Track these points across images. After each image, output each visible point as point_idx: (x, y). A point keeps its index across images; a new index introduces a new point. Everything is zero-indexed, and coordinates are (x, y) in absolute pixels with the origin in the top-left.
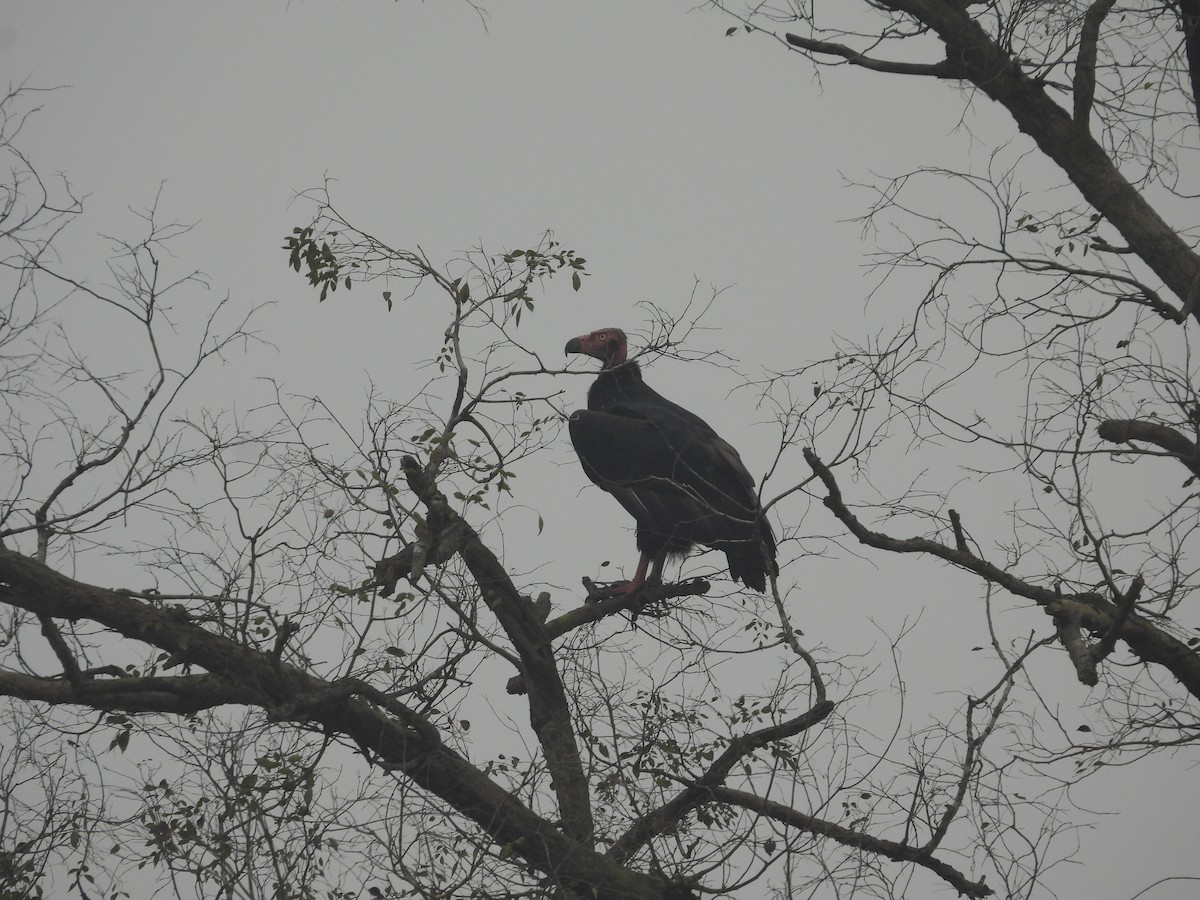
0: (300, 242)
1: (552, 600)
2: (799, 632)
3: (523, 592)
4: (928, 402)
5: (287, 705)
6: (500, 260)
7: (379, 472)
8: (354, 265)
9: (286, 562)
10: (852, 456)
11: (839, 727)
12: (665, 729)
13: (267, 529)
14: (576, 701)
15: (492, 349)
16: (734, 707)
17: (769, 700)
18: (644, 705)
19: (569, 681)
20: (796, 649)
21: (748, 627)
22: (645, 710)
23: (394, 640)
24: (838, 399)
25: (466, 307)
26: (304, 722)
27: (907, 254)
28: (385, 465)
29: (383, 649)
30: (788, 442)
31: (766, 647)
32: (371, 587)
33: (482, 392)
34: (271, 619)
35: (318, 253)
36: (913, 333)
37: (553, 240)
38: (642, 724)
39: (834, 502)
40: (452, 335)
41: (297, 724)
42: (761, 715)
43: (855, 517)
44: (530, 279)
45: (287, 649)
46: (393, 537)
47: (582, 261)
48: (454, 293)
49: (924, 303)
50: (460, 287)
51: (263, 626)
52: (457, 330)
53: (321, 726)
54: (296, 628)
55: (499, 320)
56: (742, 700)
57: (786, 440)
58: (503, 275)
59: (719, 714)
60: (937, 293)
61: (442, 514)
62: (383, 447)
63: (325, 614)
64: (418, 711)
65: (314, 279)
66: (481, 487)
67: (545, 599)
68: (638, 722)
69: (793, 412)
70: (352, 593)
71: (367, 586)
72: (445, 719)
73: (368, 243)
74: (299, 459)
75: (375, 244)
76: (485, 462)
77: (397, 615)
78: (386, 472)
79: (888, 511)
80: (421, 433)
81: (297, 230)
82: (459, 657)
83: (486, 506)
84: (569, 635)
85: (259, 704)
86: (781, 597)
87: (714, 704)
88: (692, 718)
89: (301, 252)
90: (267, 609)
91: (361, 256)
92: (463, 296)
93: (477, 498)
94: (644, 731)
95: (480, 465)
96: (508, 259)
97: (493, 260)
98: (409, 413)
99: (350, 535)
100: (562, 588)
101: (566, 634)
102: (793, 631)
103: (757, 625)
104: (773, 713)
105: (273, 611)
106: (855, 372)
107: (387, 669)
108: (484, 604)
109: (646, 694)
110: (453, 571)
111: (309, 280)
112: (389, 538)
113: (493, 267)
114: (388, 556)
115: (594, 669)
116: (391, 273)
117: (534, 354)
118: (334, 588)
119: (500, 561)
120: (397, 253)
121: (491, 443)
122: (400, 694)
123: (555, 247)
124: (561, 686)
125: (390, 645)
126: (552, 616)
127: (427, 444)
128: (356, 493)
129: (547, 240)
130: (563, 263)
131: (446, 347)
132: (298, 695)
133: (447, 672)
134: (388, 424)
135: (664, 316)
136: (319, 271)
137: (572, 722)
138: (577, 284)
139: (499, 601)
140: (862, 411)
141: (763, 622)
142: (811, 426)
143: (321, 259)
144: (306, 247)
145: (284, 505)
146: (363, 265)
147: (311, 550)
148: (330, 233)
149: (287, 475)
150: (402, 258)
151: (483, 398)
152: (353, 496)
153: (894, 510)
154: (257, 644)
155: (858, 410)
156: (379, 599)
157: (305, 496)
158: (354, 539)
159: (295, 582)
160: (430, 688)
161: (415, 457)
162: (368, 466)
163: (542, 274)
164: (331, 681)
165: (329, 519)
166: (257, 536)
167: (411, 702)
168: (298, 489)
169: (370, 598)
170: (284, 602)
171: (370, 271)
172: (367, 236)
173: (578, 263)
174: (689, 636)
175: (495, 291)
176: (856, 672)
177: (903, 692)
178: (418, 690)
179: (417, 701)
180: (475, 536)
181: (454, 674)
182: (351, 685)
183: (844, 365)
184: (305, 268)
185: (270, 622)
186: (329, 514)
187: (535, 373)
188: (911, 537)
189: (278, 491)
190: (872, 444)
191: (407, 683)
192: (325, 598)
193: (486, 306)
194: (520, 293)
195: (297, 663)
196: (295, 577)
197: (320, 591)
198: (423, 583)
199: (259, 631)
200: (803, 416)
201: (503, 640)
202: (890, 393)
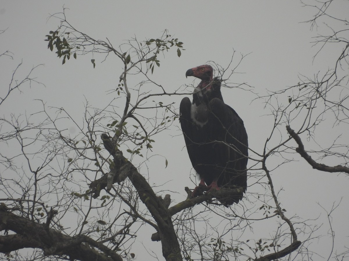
0: (52, 37)
1: (171, 198)
2: (284, 210)
3: (158, 195)
4: (342, 104)
5: (52, 248)
6: (144, 44)
7: (91, 141)
8: (77, 48)
9: (51, 183)
10: (307, 129)
11: (305, 252)
12: (224, 255)
13: (42, 168)
14: (183, 244)
15: (141, 84)
16: (257, 245)
17: (272, 241)
18: (214, 245)
19: (180, 235)
20: (283, 218)
21: (261, 208)
22: (215, 247)
23: (101, 217)
24: (300, 104)
25: (129, 65)
26: (61, 255)
27: (331, 37)
28: (94, 139)
29: (96, 221)
30: (277, 124)
31: (269, 217)
32: (89, 193)
33: (137, 104)
34: (45, 209)
35: (61, 42)
36: (335, 73)
37: (168, 34)
38: (213, 253)
39: (301, 150)
40: (123, 78)
41: (57, 256)
42: (269, 248)
43: (310, 157)
44: (158, 52)
45: (52, 222)
46: (99, 171)
47: (181, 43)
48: (124, 59)
49: (340, 59)
50: (126, 56)
51: (41, 212)
52: (125, 76)
53: (68, 257)
54: (56, 212)
55: (144, 71)
56: (260, 241)
57: (276, 123)
58: (145, 50)
59: (250, 248)
60: (345, 54)
61: (120, 160)
62: (93, 130)
63: (69, 206)
64: (112, 249)
65: (60, 54)
66: (139, 147)
67: (168, 197)
68: (212, 252)
69: (279, 110)
70: (80, 196)
71: (88, 193)
72: (124, 253)
73: (84, 37)
74: (55, 136)
75: (87, 38)
76: (140, 135)
77: (102, 206)
78: (94, 141)
79: (323, 154)
80: (111, 123)
81: (51, 32)
82: (130, 224)
83: (141, 155)
84: (179, 214)
85: (40, 247)
86: (276, 194)
87: (248, 243)
88: (236, 250)
89: (53, 42)
90: (43, 204)
91: (81, 43)
92: (127, 60)
93: (137, 152)
94: (214, 256)
95: (139, 137)
96: (148, 43)
97: (141, 44)
98: (104, 114)
99: (81, 170)
100: (176, 192)
101: (178, 213)
102: (282, 209)
103: (265, 207)
104: (274, 247)
105: (45, 205)
106: (309, 91)
107: (98, 230)
108: (140, 200)
109: (215, 240)
110: (126, 186)
111: (57, 55)
112: (97, 171)
113: (141, 47)
114: (97, 179)
115: (193, 228)
116: (94, 51)
117: (160, 86)
118: (72, 194)
119: (147, 181)
120: (97, 42)
121: (142, 127)
122: (104, 241)
123: (169, 37)
124: (176, 237)
125: (99, 220)
126: (171, 205)
127: (114, 128)
128: (81, 151)
129: (165, 34)
130: (173, 44)
131: (120, 84)
132: (58, 243)
133: (125, 231)
134: (95, 119)
135: (220, 68)
136: (62, 50)
137: (182, 253)
138: (179, 54)
139: (148, 198)
140: (311, 109)
141: (268, 206)
142: (288, 116)
143: (62, 45)
144: (56, 40)
145: (49, 157)
146: (81, 47)
147: (62, 177)
148: (66, 33)
149: (51, 143)
150: (99, 44)
151: (138, 107)
152: (79, 153)
153: (326, 154)
154: (38, 220)
155: (309, 109)
156: (93, 198)
157: (59, 153)
158: (82, 172)
159: (55, 192)
160: (117, 238)
161: (107, 134)
162: (86, 138)
163: (163, 49)
164: (72, 236)
165: (70, 163)
166: (37, 171)
167: (109, 245)
168: (56, 149)
169: (90, 198)
170: (50, 201)
171: (85, 50)
172: (83, 34)
173: (180, 44)
174: (234, 213)
175: (142, 58)
176: (312, 227)
177: (333, 236)
178: (112, 239)
179: (112, 245)
180: (136, 169)
181: (129, 232)
182: (82, 238)
183: (302, 88)
184: (55, 49)
185: (44, 210)
186: (70, 160)
187: (161, 95)
188: (336, 165)
189: (47, 150)
190: (316, 124)
191: (107, 237)
192: (69, 199)
193: (138, 65)
194: (154, 58)
195: (57, 228)
196: (55, 190)
197: (66, 195)
198: (112, 191)
199: (39, 214)
200: (284, 112)
201: (149, 217)
202: (325, 100)
